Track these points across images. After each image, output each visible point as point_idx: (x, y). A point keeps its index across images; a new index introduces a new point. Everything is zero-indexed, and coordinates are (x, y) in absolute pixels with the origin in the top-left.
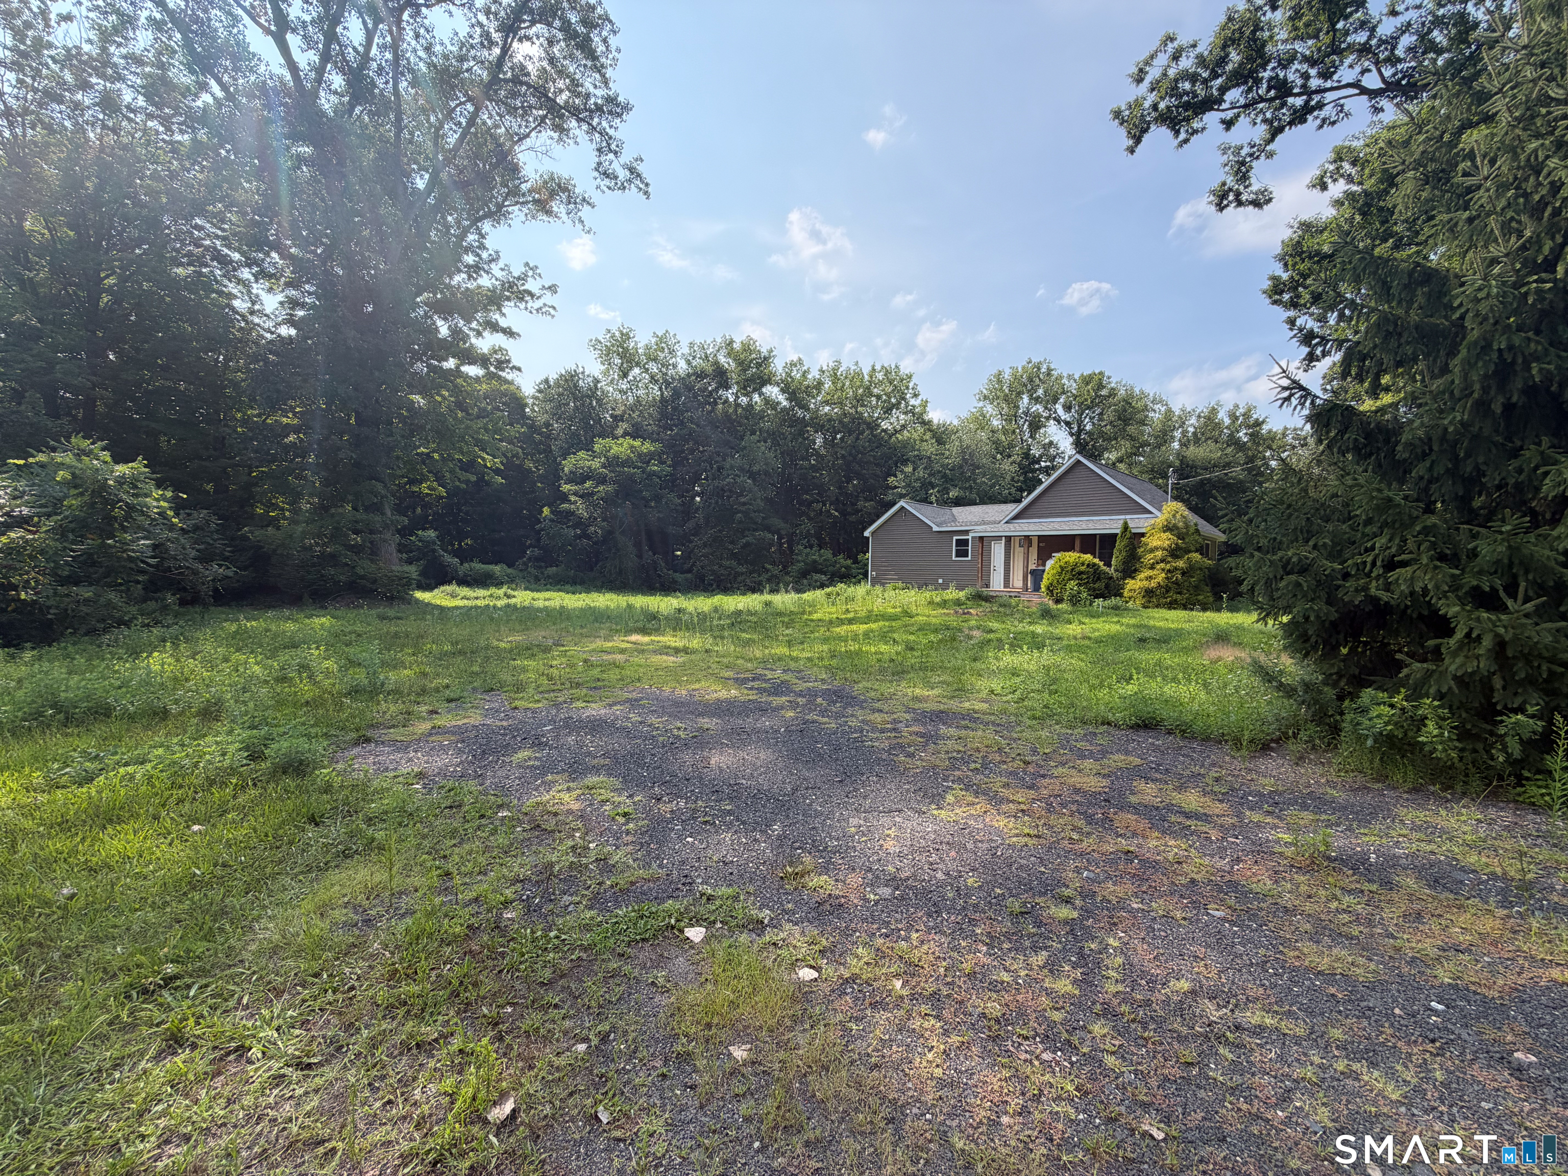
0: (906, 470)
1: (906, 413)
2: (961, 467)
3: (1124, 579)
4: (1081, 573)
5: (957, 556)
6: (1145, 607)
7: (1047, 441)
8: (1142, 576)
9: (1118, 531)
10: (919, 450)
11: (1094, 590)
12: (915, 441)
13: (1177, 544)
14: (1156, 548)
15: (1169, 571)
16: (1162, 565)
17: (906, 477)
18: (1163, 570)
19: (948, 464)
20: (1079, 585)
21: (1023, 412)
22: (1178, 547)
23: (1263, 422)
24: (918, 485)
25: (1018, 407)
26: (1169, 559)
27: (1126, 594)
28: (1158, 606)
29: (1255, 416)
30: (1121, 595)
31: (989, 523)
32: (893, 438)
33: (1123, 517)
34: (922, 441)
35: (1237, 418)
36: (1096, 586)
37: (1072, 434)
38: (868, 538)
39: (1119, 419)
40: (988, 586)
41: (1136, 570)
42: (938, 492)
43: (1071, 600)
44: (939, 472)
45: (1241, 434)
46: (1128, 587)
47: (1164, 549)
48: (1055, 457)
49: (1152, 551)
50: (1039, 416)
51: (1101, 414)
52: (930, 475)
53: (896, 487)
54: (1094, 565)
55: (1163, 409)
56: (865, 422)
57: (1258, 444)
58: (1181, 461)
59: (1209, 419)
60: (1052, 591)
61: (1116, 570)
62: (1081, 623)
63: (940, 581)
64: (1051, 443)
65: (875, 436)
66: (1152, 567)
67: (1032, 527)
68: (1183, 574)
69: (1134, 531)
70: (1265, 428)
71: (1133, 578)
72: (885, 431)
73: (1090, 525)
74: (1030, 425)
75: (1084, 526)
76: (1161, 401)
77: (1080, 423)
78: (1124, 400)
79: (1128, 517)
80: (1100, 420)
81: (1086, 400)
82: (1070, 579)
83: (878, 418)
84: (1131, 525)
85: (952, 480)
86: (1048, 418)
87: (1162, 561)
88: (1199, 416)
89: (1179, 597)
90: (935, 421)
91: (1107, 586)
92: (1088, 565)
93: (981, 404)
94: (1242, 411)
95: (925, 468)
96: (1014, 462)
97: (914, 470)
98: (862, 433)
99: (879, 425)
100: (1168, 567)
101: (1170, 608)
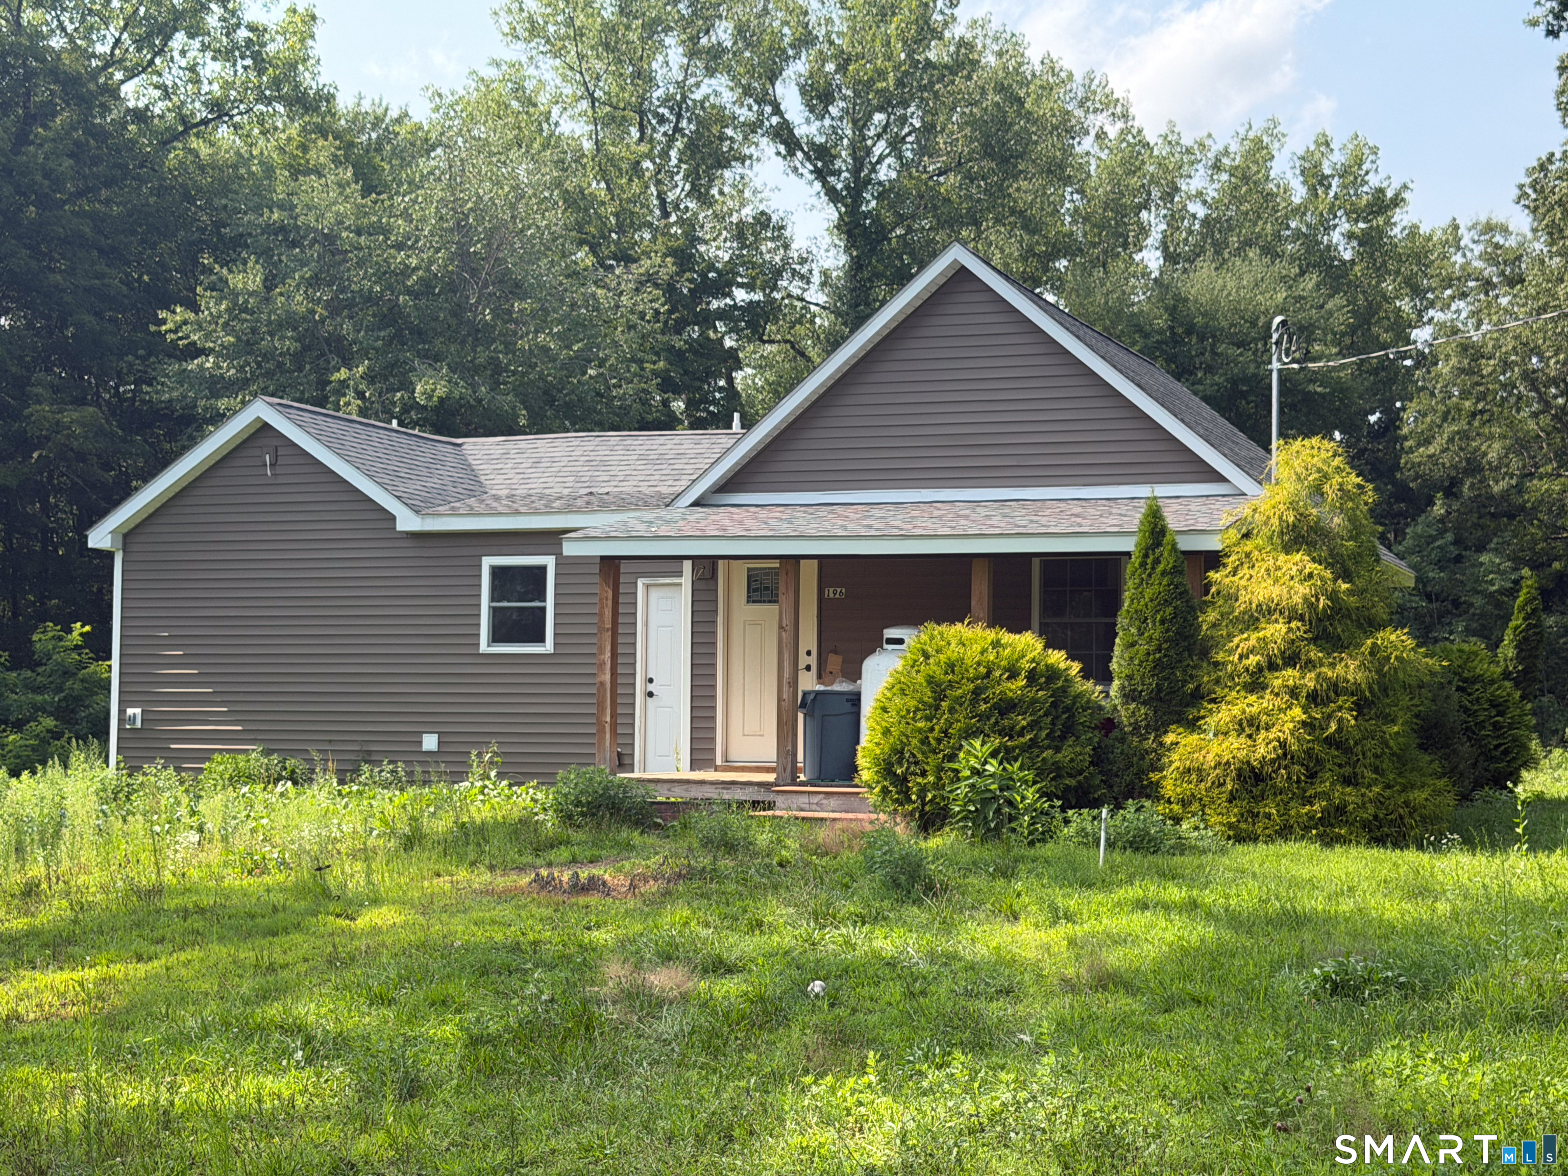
0: (236, 280)
1: (226, 54)
2: (452, 288)
3: (1161, 729)
4: (1006, 707)
5: (497, 637)
6: (1241, 838)
7: (748, 213)
8: (1223, 715)
9: (1127, 545)
10: (287, 206)
11: (1058, 771)
12: (269, 171)
13: (1333, 596)
14: (1268, 611)
15: (1314, 698)
16: (1290, 675)
17: (238, 310)
18: (1294, 692)
19: (407, 270)
20: (1004, 755)
21: (666, 100)
22: (1338, 610)
23: (1397, 201)
24: (287, 343)
25: (650, 80)
26: (1315, 654)
27: (1169, 788)
28: (1285, 832)
29: (1374, 181)
30: (1152, 792)
31: (622, 504)
32: (174, 156)
33: (1143, 491)
34: (297, 171)
35: (1324, 181)
36: (1066, 755)
37: (833, 195)
38: (108, 556)
39: (988, 151)
40: (624, 761)
41: (1198, 696)
42: (369, 377)
43: (978, 818)
44: (370, 299)
45: (1336, 237)
46: (1176, 760)
47: (1292, 615)
48: (778, 273)
49: (1251, 621)
50: (722, 118)
51: (928, 129)
52: (334, 308)
53: (194, 351)
54: (1053, 674)
55: (1113, 131)
56: (55, 73)
57: (1381, 271)
58: (1172, 311)
59: (1245, 179)
60: (903, 781)
61: (1129, 696)
62: (1057, 916)
63: (430, 742)
64: (763, 220)
65: (100, 134)
66: (1256, 685)
67: (805, 523)
68: (1361, 707)
69: (1186, 544)
70: (1402, 219)
71: (1193, 725)
72: (141, 116)
73: (1022, 520)
74: (692, 148)
75: (999, 523)
76: (1110, 102)
77: (860, 152)
78: (1001, 88)
79: (1162, 490)
80: (925, 150)
81: (881, 74)
82: (969, 734)
83: (110, 62)
84: (1173, 522)
85: (419, 334)
86: (752, 127)
87: (1291, 659)
88: (1217, 167)
89: (1351, 796)
90: (344, 102)
91: (1099, 758)
92: (1032, 676)
93: (517, 52)
94: (1338, 157)
95: (314, 282)
96: (650, 279)
97: (270, 283)
98: (47, 113)
99: (113, 92)
100: (1310, 681)
101: (1328, 841)
